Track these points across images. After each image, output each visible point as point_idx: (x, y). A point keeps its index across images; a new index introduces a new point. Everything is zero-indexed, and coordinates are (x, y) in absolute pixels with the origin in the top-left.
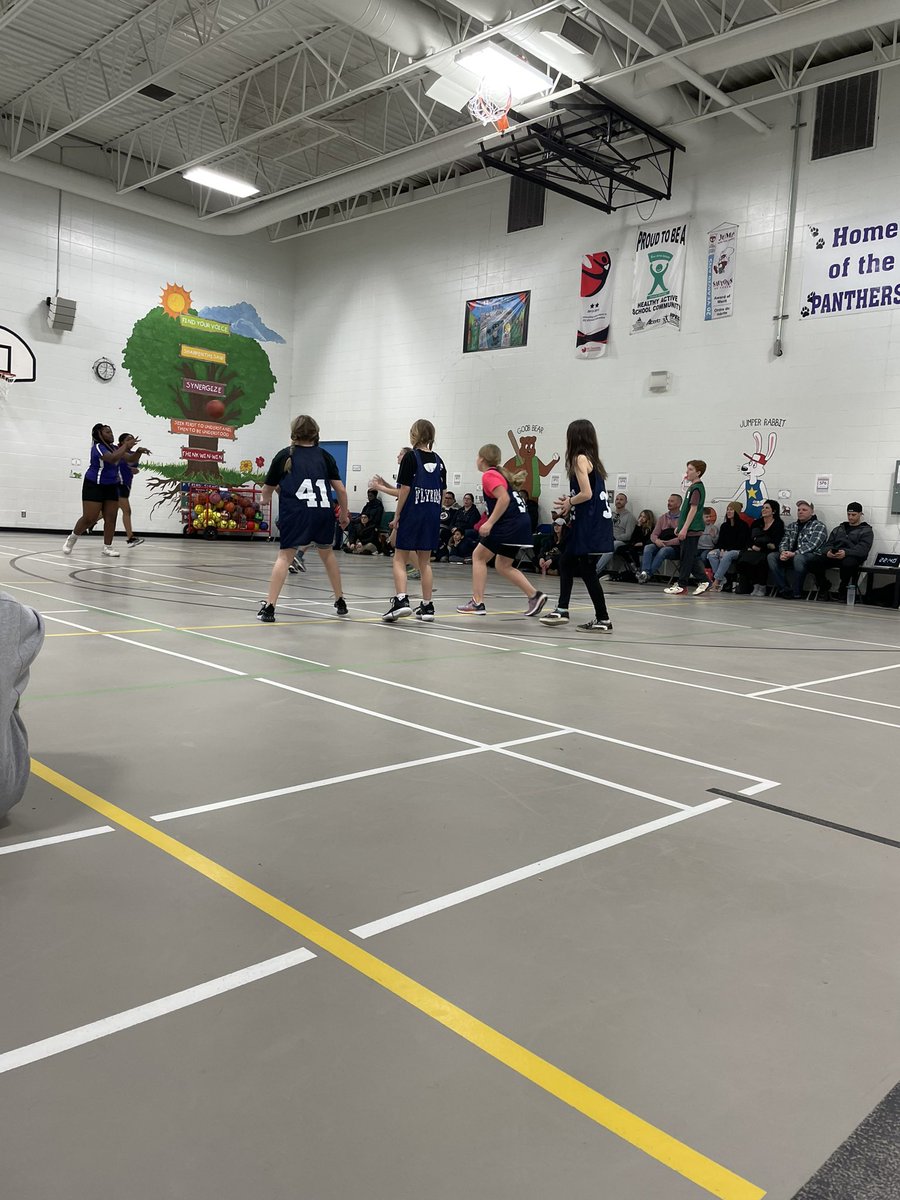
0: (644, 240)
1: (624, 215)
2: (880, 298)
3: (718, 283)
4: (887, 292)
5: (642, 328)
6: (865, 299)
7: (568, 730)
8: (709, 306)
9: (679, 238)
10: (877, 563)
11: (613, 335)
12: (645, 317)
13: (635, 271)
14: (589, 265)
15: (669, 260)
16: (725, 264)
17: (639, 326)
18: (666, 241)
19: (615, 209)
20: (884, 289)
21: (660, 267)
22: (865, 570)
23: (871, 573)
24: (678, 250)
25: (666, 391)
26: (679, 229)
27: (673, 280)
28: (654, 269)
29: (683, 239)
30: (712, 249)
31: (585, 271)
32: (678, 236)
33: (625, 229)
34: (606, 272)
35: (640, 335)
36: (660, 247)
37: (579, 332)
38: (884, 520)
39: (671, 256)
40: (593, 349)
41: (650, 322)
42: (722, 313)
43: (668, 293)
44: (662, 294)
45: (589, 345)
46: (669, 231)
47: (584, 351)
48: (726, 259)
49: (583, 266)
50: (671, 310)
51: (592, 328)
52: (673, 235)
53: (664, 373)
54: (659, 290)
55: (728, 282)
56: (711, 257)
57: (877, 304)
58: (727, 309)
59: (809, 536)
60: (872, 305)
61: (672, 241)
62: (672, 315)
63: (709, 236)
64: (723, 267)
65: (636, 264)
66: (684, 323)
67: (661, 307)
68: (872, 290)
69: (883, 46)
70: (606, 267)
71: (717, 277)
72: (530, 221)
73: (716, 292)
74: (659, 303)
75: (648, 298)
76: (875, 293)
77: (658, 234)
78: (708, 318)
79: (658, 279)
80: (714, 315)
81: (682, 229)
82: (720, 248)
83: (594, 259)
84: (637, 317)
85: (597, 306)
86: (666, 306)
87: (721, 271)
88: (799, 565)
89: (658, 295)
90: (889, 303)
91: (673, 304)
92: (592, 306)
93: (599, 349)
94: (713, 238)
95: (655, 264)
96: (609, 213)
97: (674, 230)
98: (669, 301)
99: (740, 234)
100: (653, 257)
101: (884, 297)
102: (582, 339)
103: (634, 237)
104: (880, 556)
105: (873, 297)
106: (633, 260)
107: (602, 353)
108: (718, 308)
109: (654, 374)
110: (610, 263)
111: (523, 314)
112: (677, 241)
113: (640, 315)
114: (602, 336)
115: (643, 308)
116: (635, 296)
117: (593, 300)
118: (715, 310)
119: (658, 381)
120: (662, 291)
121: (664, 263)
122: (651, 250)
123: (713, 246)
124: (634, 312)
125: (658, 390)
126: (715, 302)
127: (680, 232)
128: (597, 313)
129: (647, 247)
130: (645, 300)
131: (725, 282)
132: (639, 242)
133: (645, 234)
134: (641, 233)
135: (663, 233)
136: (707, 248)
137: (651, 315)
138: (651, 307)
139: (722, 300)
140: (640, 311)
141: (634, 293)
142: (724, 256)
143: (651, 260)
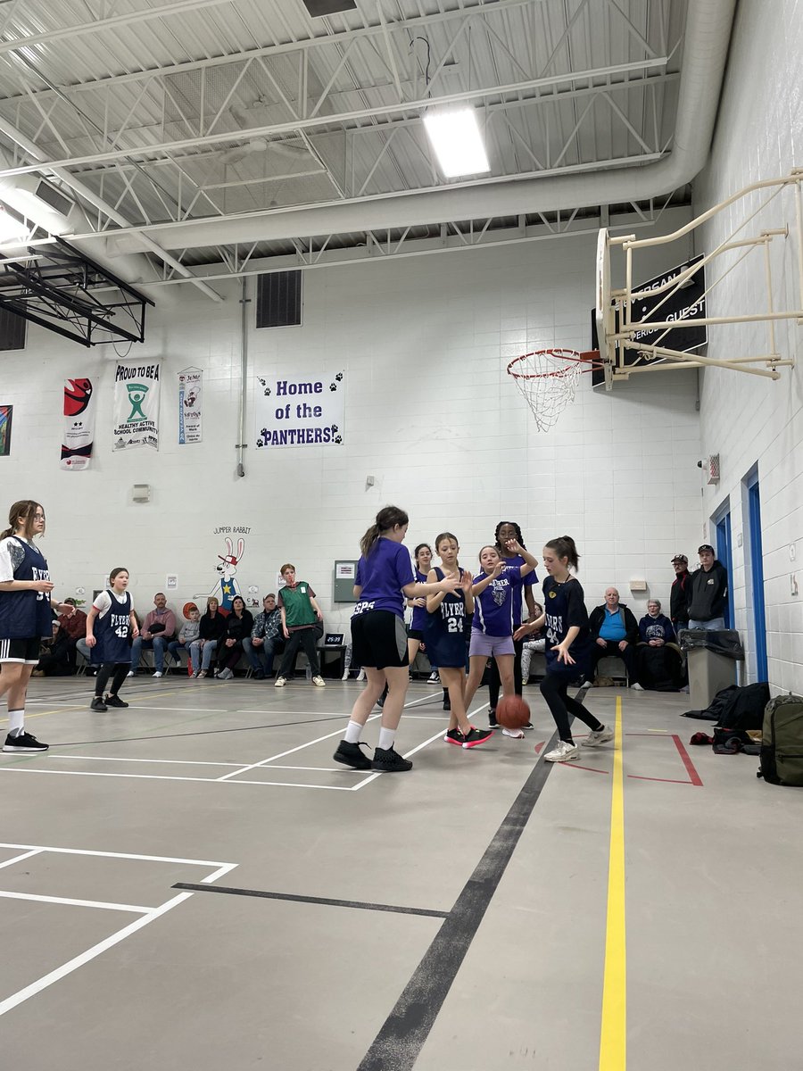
0: (122, 373)
1: (103, 350)
2: (313, 436)
3: (188, 415)
4: (318, 433)
5: (123, 446)
6: (303, 436)
8: (182, 432)
9: (153, 374)
10: (327, 643)
11: (97, 450)
12: (127, 438)
13: (115, 398)
14: (71, 389)
15: (145, 392)
16: (193, 399)
17: (121, 444)
18: (142, 376)
19: (94, 344)
20: (316, 430)
21: (137, 396)
24: (153, 384)
25: (147, 502)
26: (153, 367)
27: (149, 407)
28: (132, 397)
29: (157, 376)
30: (182, 386)
31: (67, 393)
32: (152, 372)
33: (104, 362)
34: (88, 397)
35: (122, 452)
36: (137, 380)
37: (63, 446)
38: (329, 608)
39: (148, 389)
40: (78, 462)
41: (131, 442)
42: (193, 439)
43: (146, 419)
44: (140, 420)
45: (74, 458)
46: (144, 368)
47: (69, 463)
48: (194, 396)
49: (66, 389)
50: (148, 433)
51: (76, 444)
52: (148, 372)
53: (145, 486)
54: (137, 415)
55: (197, 415)
56: (182, 393)
57: (312, 441)
58: (197, 436)
60: (308, 441)
61: (147, 376)
62: (150, 437)
63: (179, 376)
64: (192, 402)
65: (116, 391)
66: (161, 445)
67: (140, 430)
68: (308, 430)
69: (303, 252)
70: (88, 392)
71: (187, 410)
72: (10, 344)
73: (188, 422)
74: (138, 427)
75: (128, 421)
76: (310, 433)
77: (135, 369)
78: (182, 442)
79: (137, 407)
80: (187, 440)
81: (155, 367)
82: (189, 386)
83: (76, 383)
84: (118, 437)
85: (80, 424)
86: (144, 429)
87: (191, 405)
88: (268, 649)
89: (137, 420)
90: (321, 441)
91: (150, 429)
92: (76, 424)
93: (84, 462)
94: (182, 378)
95: (134, 393)
96: (89, 347)
97: (149, 367)
98: (146, 426)
99: (205, 377)
100: (131, 388)
101: (316, 436)
102: (66, 453)
103: (113, 369)
104: (328, 636)
105: (309, 436)
106: (113, 388)
107: (87, 465)
109: (136, 486)
110: (91, 388)
111: (5, 426)
112: (151, 377)
113: (122, 435)
114: (86, 451)
115: (124, 429)
116: (117, 418)
117: (77, 419)
118: (187, 436)
119: (141, 492)
120: (139, 416)
121: (141, 393)
122: (129, 381)
123: (182, 384)
124: (116, 432)
125: (141, 500)
126: (187, 430)
127: (154, 370)
128: (80, 431)
129: (125, 378)
130: (126, 423)
131: (194, 414)
132: (118, 374)
133: (123, 368)
134: (119, 367)
135: (139, 369)
136: (178, 386)
137: (132, 436)
138: (132, 429)
139: (192, 428)
140: (121, 432)
141: (115, 417)
142: (192, 393)
143: (129, 390)
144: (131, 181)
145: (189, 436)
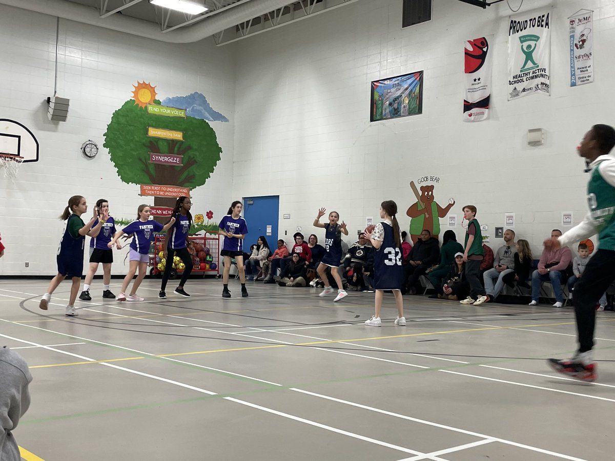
0: (515, 26)
1: (497, 8)
3: (579, 57)
5: (517, 95)
7: (490, 439)
8: (573, 75)
9: (544, 23)
11: (494, 101)
12: (520, 87)
13: (509, 51)
14: (470, 48)
15: (537, 41)
16: (584, 41)
17: (515, 93)
18: (533, 26)
19: (489, 5)
21: (529, 47)
24: (543, 32)
25: (541, 144)
26: (543, 16)
27: (541, 56)
28: (525, 48)
29: (547, 24)
30: (573, 30)
31: (467, 53)
32: (543, 22)
33: (498, 19)
34: (485, 54)
35: (516, 100)
36: (528, 31)
37: (465, 101)
39: (538, 38)
40: (478, 114)
41: (524, 90)
42: (584, 80)
43: (538, 66)
44: (532, 68)
45: (474, 110)
46: (535, 19)
47: (470, 115)
48: (584, 38)
49: (466, 49)
50: (542, 80)
51: (476, 98)
52: (539, 21)
53: (539, 130)
54: (530, 64)
55: (588, 56)
56: (572, 37)
58: (589, 76)
61: (538, 26)
62: (542, 84)
63: (569, 21)
64: (583, 44)
65: (509, 45)
66: (553, 89)
67: (532, 78)
70: (485, 49)
71: (578, 52)
72: (419, 18)
73: (579, 64)
74: (531, 75)
75: (521, 71)
77: (526, 21)
78: (573, 85)
79: (529, 56)
80: (578, 82)
81: (546, 17)
82: (579, 29)
83: (474, 43)
84: (512, 87)
85: (479, 79)
86: (536, 77)
87: (581, 47)
89: (529, 69)
91: (542, 75)
92: (475, 80)
93: (483, 113)
94: (572, 22)
95: (525, 44)
96: (485, 8)
97: (539, 17)
98: (539, 73)
99: (595, 17)
100: (523, 39)
102: (468, 106)
103: (507, 24)
106: (507, 42)
107: (485, 116)
108: (581, 76)
109: (531, 131)
110: (487, 46)
111: (418, 89)
112: (542, 26)
113: (516, 85)
114: (485, 103)
115: (518, 79)
116: (511, 68)
117: (476, 75)
118: (578, 78)
119: (535, 136)
120: (532, 65)
121: (532, 43)
122: (521, 34)
123: (573, 28)
124: (510, 83)
125: (535, 144)
126: (578, 72)
127: (545, 19)
128: (479, 85)
129: (518, 31)
130: (519, 73)
131: (586, 55)
132: (511, 28)
133: (515, 22)
134: (512, 21)
135: (531, 20)
136: (568, 30)
137: (525, 84)
138: (524, 78)
139: (583, 70)
140: (515, 82)
141: (509, 68)
142: (583, 35)
143: (522, 42)
145: (580, 78)
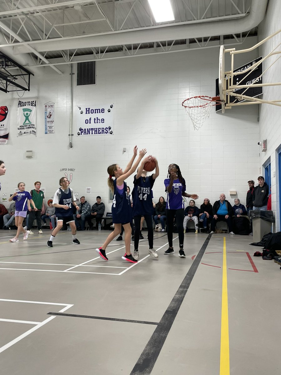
0: (20, 104)
1: (12, 94)
2: (101, 131)
3: (49, 122)
5: (22, 135)
6: (97, 131)
8: (46, 129)
9: (34, 105)
10: (107, 216)
11: (11, 136)
12: (23, 131)
13: (18, 114)
15: (31, 112)
16: (51, 115)
17: (21, 134)
18: (29, 105)
19: (9, 92)
20: (102, 128)
21: (27, 114)
22: (103, 218)
23: (105, 219)
24: (33, 109)
25: (32, 158)
26: (34, 101)
27: (32, 118)
28: (25, 114)
29: (35, 105)
30: (46, 110)
32: (33, 104)
33: (13, 99)
34: (6, 114)
35: (20, 137)
38: (108, 202)
39: (31, 111)
40: (3, 141)
41: (25, 133)
42: (51, 132)
43: (31, 123)
46: (30, 102)
48: (51, 114)
50: (33, 129)
51: (2, 133)
52: (31, 103)
53: (31, 151)
54: (27, 122)
55: (52, 122)
56: (46, 112)
57: (100, 133)
58: (53, 131)
59: (85, 208)
60: (99, 133)
61: (31, 105)
62: (33, 131)
63: (44, 105)
64: (50, 116)
65: (18, 112)
66: (38, 134)
67: (29, 128)
68: (99, 129)
69: (96, 53)
70: (7, 112)
71: (48, 120)
73: (48, 125)
74: (28, 127)
75: (23, 124)
76: (100, 130)
77: (26, 102)
78: (46, 133)
79: (27, 118)
80: (48, 132)
82: (49, 110)
83: (1, 108)
84: (19, 131)
85: (3, 125)
86: (30, 128)
87: (50, 118)
88: (83, 219)
89: (27, 124)
90: (104, 133)
91: (33, 127)
92: (1, 125)
93: (5, 141)
94: (46, 106)
95: (26, 113)
96: (7, 93)
97: (32, 102)
98: (31, 126)
99: (55, 106)
100: (25, 110)
101: (102, 131)
103: (17, 102)
104: (108, 213)
105: (99, 131)
106: (17, 110)
107: (6, 143)
108: (50, 130)
109: (27, 151)
110: (8, 110)
112: (33, 106)
114: (6, 137)
115: (22, 128)
117: (2, 123)
119: (29, 154)
120: (28, 122)
121: (29, 113)
122: (25, 107)
123: (46, 109)
124: (18, 129)
125: (29, 157)
126: (48, 128)
127: (34, 102)
128: (3, 128)
129: (22, 106)
130: (22, 125)
131: (51, 121)
132: (19, 104)
133: (21, 102)
134: (19, 101)
135: (28, 102)
136: (44, 110)
137: (25, 130)
138: (25, 128)
139: (50, 127)
140: (21, 129)
141: (18, 122)
142: (50, 113)
143: (24, 111)
144: (24, 22)
145: (49, 131)
